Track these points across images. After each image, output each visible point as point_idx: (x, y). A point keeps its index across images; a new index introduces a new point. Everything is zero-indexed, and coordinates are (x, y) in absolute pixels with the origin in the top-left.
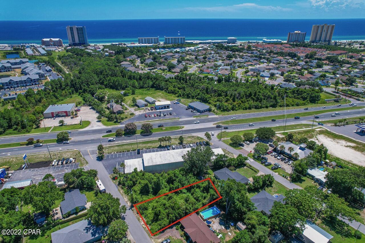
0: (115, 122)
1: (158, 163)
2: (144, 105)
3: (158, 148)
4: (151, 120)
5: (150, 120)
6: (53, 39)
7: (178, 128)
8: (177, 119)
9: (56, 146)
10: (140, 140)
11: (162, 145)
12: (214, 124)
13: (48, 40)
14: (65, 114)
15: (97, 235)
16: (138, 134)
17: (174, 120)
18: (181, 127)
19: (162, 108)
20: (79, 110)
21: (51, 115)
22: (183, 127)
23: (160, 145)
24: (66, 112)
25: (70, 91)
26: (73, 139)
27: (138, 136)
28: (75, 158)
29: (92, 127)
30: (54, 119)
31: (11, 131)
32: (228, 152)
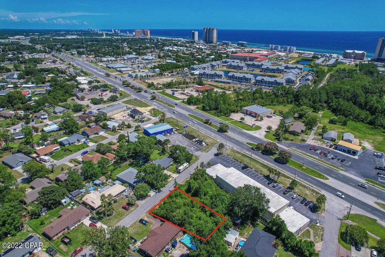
0: (276, 139)
2: (331, 139)
3: (264, 176)
4: (309, 154)
5: (308, 154)
6: (356, 51)
7: (320, 176)
8: (339, 169)
10: (266, 162)
11: (271, 176)
12: (375, 203)
13: (351, 51)
14: (254, 115)
16: (273, 157)
17: (332, 167)
18: (324, 178)
19: (344, 151)
20: (268, 117)
21: (245, 112)
22: (327, 179)
23: (268, 176)
24: (256, 114)
25: (290, 100)
26: (230, 133)
27: (272, 158)
28: (208, 145)
29: (255, 133)
30: (244, 116)
32: (322, 235)
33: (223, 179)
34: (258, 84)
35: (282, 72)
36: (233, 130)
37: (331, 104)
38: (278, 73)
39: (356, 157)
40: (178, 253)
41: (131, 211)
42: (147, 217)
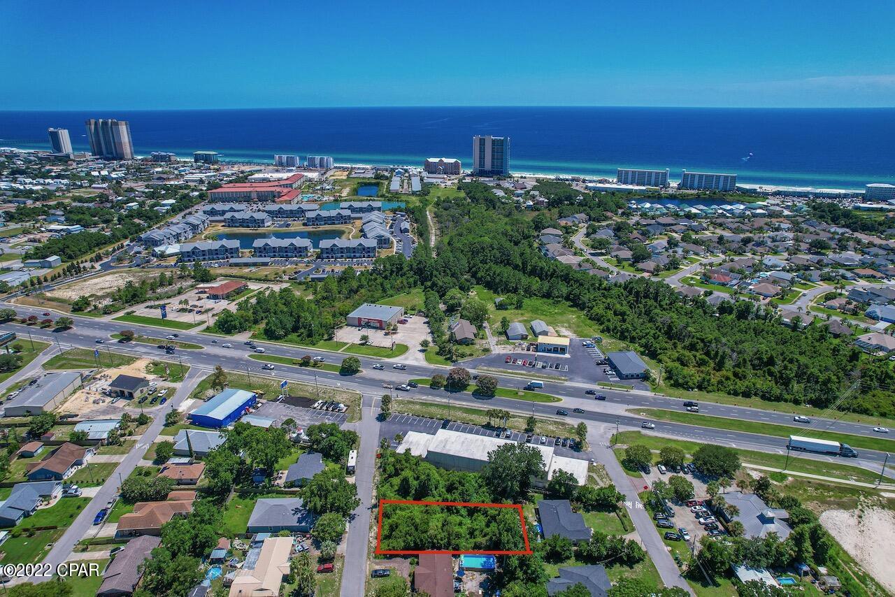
0: (447, 359)
1: (451, 453)
2: (520, 337)
3: (483, 426)
4: (511, 371)
5: (509, 371)
6: (445, 160)
7: (549, 399)
8: (562, 380)
9: (336, 378)
10: (464, 403)
11: (492, 423)
12: (626, 410)
13: (436, 160)
14: (378, 325)
15: (303, 524)
16: (469, 392)
17: (553, 381)
18: (556, 399)
19: (549, 351)
20: (403, 322)
21: (357, 323)
22: (559, 400)
23: (489, 423)
24: (380, 322)
25: (411, 280)
26: (365, 372)
27: (468, 395)
28: (348, 406)
29: (406, 359)
30: (359, 330)
31: (294, 336)
32: (607, 474)
33: (444, 452)
34: (325, 255)
35: (348, 221)
36: (367, 365)
37: (479, 275)
38: (342, 223)
39: (567, 356)
40: (474, 585)
41: (341, 570)
42: (377, 564)
